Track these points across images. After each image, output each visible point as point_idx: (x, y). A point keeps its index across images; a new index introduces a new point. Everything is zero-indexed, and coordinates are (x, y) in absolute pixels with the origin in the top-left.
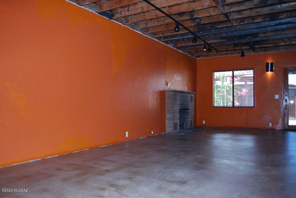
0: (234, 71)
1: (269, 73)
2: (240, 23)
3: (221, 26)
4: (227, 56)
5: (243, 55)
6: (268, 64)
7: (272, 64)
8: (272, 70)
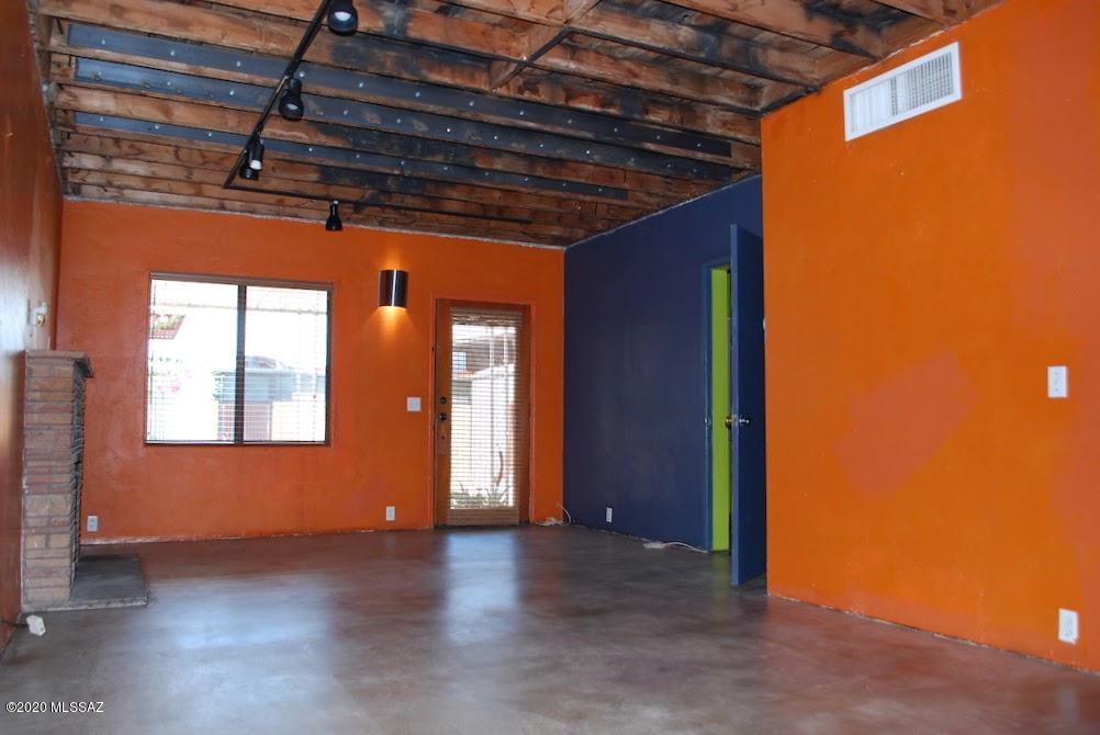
0: (249, 289)
1: (391, 313)
2: (521, 91)
3: (448, 80)
4: (224, 212)
5: (334, 223)
6: (388, 274)
7: (403, 276)
8: (401, 303)
